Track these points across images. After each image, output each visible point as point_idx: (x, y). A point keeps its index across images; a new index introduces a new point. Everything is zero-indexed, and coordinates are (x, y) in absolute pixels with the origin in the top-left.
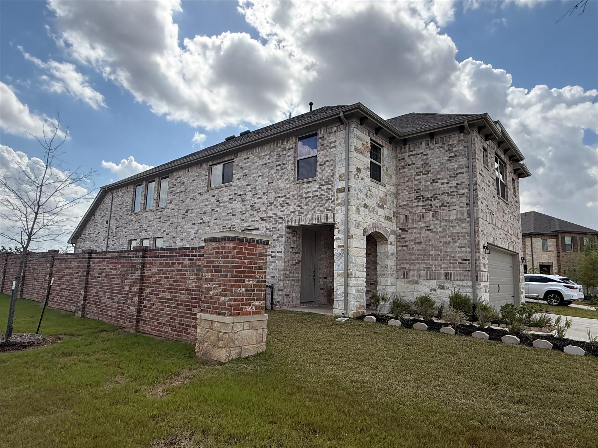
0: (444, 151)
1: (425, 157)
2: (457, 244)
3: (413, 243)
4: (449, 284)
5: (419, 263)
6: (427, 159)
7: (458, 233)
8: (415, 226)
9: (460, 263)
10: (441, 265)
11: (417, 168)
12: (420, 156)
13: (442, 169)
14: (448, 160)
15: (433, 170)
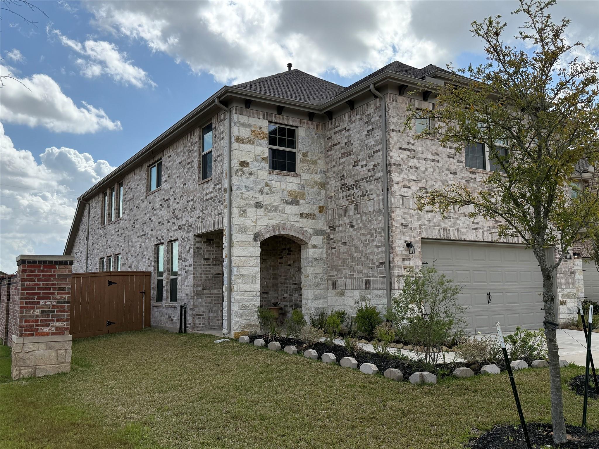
0: (363, 124)
1: (348, 133)
2: (375, 243)
3: (339, 244)
4: (370, 294)
5: (344, 269)
6: (350, 136)
7: (375, 229)
8: (341, 222)
9: (378, 267)
10: (362, 271)
11: (342, 149)
12: (343, 132)
13: (362, 147)
14: (367, 135)
15: (355, 150)
